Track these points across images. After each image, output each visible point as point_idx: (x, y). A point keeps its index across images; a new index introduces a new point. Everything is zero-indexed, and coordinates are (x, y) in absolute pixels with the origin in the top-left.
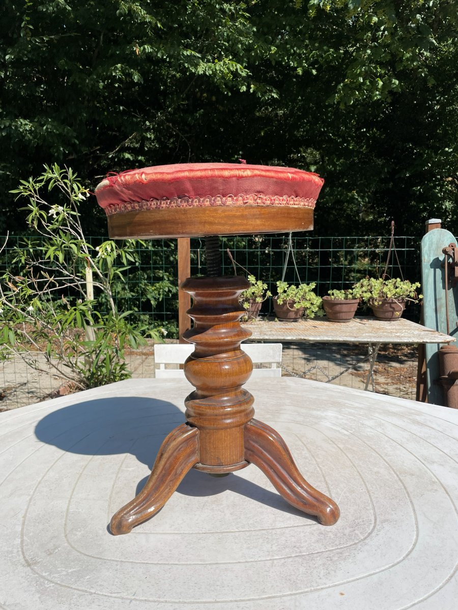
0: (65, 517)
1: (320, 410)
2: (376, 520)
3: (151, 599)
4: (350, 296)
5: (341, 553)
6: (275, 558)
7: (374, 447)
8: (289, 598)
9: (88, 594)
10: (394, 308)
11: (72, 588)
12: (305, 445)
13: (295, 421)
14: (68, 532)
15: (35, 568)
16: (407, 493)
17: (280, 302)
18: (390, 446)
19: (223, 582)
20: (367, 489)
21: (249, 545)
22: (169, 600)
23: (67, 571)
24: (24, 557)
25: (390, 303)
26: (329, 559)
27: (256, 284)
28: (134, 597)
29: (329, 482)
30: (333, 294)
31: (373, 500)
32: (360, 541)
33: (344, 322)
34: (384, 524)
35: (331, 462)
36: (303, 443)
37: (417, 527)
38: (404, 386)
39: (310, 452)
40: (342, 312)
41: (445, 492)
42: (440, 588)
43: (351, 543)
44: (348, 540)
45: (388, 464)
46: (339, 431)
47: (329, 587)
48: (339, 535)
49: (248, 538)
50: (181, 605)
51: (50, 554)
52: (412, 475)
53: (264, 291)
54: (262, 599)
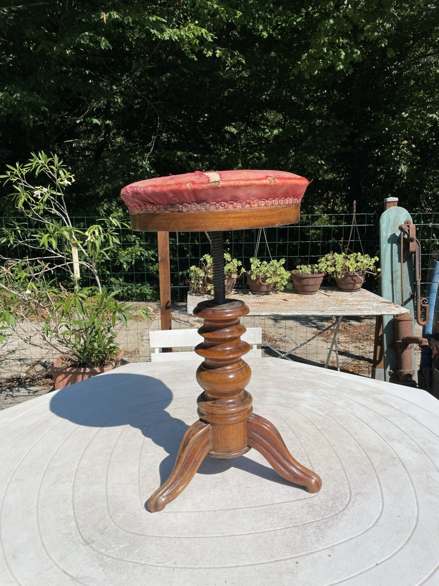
0: (106, 500)
1: (298, 391)
2: (351, 493)
3: (188, 566)
4: (316, 270)
5: (326, 523)
6: (277, 529)
7: (345, 426)
8: (291, 560)
9: (140, 565)
10: (355, 281)
11: (126, 561)
12: (290, 427)
13: (279, 403)
14: (111, 513)
15: (94, 546)
16: (374, 468)
17: (253, 277)
18: (358, 425)
19: (240, 550)
20: (343, 466)
21: (256, 519)
22: (202, 566)
23: (119, 547)
24: (82, 537)
25: (352, 276)
26: (317, 527)
27: (231, 261)
28: (175, 566)
29: (312, 461)
30: (301, 269)
31: (348, 475)
32: (340, 512)
33: (311, 294)
34: (357, 496)
35: (312, 442)
36: (287, 425)
37: (383, 498)
38: (362, 344)
39: (294, 433)
40: (309, 285)
41: (403, 466)
42: (401, 549)
43: (333, 514)
44: (331, 511)
45: (358, 442)
46: (316, 412)
47: (320, 551)
48: (323, 507)
49: (254, 513)
50: (212, 570)
51: (102, 533)
52: (377, 452)
53: (239, 268)
54: (271, 562)
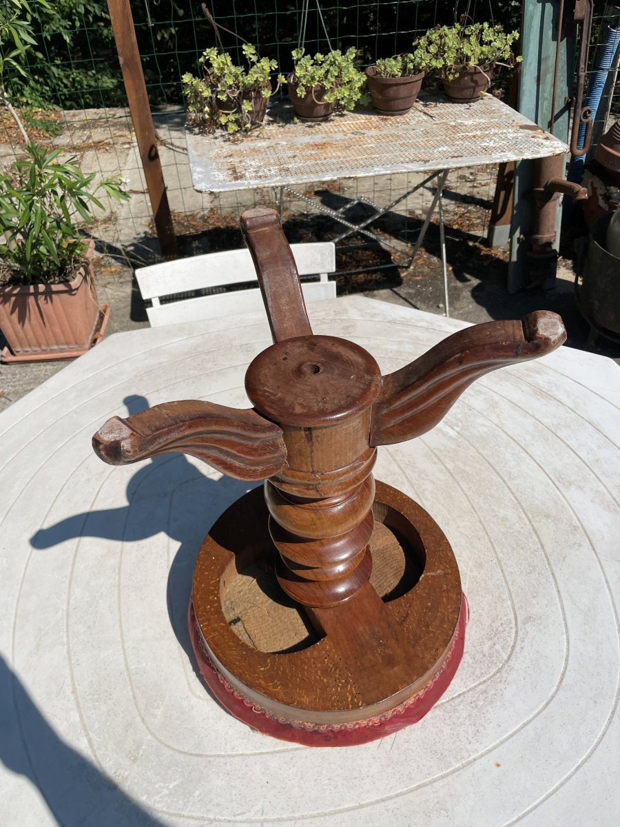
0: (128, 682)
2: (516, 619)
3: (284, 816)
5: (486, 692)
7: (492, 460)
8: (441, 783)
9: (207, 822)
11: (184, 816)
14: (142, 712)
16: (546, 554)
17: (301, 92)
18: (512, 454)
19: (360, 770)
20: (498, 558)
22: (306, 813)
23: (168, 788)
25: (472, 74)
26: (473, 705)
27: (258, 61)
28: (263, 818)
31: (508, 579)
32: (504, 664)
33: (401, 115)
34: (527, 626)
35: (443, 505)
36: (399, 467)
37: (566, 626)
41: (591, 547)
42: (603, 734)
43: (495, 670)
44: (490, 665)
45: (515, 497)
50: (322, 819)
51: (135, 760)
52: (548, 516)
53: (274, 75)
54: (411, 791)
